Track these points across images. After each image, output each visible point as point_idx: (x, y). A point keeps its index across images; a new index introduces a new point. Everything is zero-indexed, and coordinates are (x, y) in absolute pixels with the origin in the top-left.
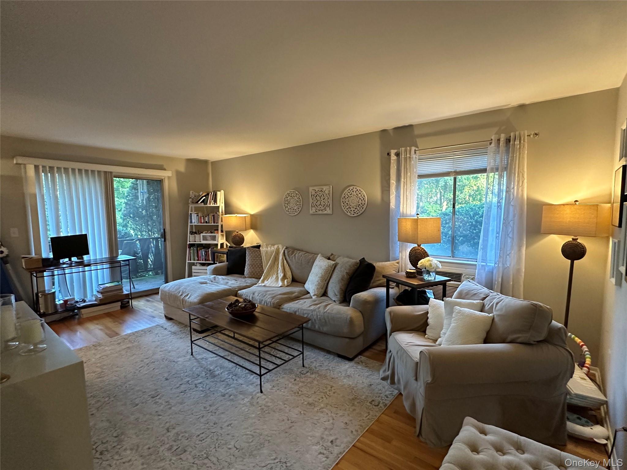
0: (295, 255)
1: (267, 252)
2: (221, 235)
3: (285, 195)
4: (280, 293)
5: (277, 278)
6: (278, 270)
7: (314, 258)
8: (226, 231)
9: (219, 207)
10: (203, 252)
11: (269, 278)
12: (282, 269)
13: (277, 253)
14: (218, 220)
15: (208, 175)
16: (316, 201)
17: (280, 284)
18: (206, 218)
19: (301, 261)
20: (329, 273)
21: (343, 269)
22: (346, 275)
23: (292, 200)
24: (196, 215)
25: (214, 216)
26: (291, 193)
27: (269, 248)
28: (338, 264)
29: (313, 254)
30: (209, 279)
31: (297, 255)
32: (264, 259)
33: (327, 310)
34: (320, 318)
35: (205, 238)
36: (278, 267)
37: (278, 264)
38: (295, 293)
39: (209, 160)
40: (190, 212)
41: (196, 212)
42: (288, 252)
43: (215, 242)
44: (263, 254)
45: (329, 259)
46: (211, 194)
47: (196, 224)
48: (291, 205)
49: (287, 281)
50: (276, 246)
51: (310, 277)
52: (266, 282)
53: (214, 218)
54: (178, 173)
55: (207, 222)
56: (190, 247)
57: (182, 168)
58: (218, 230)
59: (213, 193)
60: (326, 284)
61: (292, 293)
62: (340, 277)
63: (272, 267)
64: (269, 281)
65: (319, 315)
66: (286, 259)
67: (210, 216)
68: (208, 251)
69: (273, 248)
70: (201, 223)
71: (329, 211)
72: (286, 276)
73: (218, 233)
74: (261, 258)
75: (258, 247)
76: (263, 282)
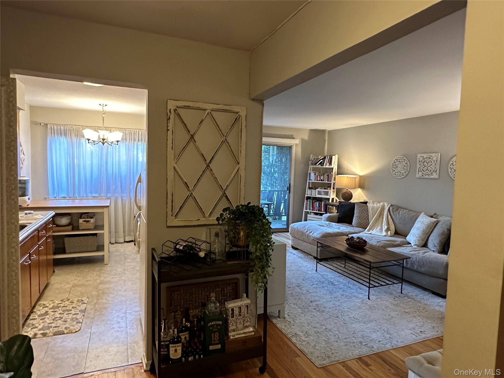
0: (399, 212)
1: (373, 208)
2: (333, 191)
3: (393, 161)
4: (384, 239)
5: (381, 229)
6: (382, 223)
7: (417, 216)
8: (336, 188)
9: (333, 168)
10: (317, 204)
11: (374, 229)
12: (386, 223)
13: (383, 209)
14: (331, 179)
15: (324, 141)
16: (423, 167)
17: (384, 233)
18: (322, 177)
19: (405, 217)
20: (431, 228)
21: (444, 225)
22: (446, 231)
23: (399, 165)
24: (314, 174)
25: (328, 175)
26: (399, 159)
27: (375, 205)
28: (440, 221)
29: (416, 212)
30: (325, 224)
31: (401, 212)
32: (370, 213)
33: (426, 256)
34: (419, 260)
35: (319, 193)
36: (382, 221)
37: (383, 218)
38: (397, 241)
39: (326, 130)
40: (309, 172)
41: (314, 172)
42: (393, 209)
43: (328, 197)
44: (370, 208)
45: (432, 217)
46: (328, 157)
47: (313, 181)
48: (399, 169)
49: (390, 233)
50: (382, 204)
51: (412, 230)
52: (371, 232)
53: (328, 177)
54: (303, 140)
55: (322, 180)
56: (307, 199)
57: (306, 137)
58: (330, 187)
59: (329, 157)
60: (427, 237)
61: (395, 241)
62: (441, 231)
63: (377, 220)
64: (374, 231)
65: (418, 258)
66: (390, 215)
67: (325, 176)
68: (322, 204)
69: (378, 205)
70: (317, 180)
71: (435, 176)
72: (389, 229)
73: (330, 189)
74: (367, 212)
75: (366, 203)
76: (369, 231)
